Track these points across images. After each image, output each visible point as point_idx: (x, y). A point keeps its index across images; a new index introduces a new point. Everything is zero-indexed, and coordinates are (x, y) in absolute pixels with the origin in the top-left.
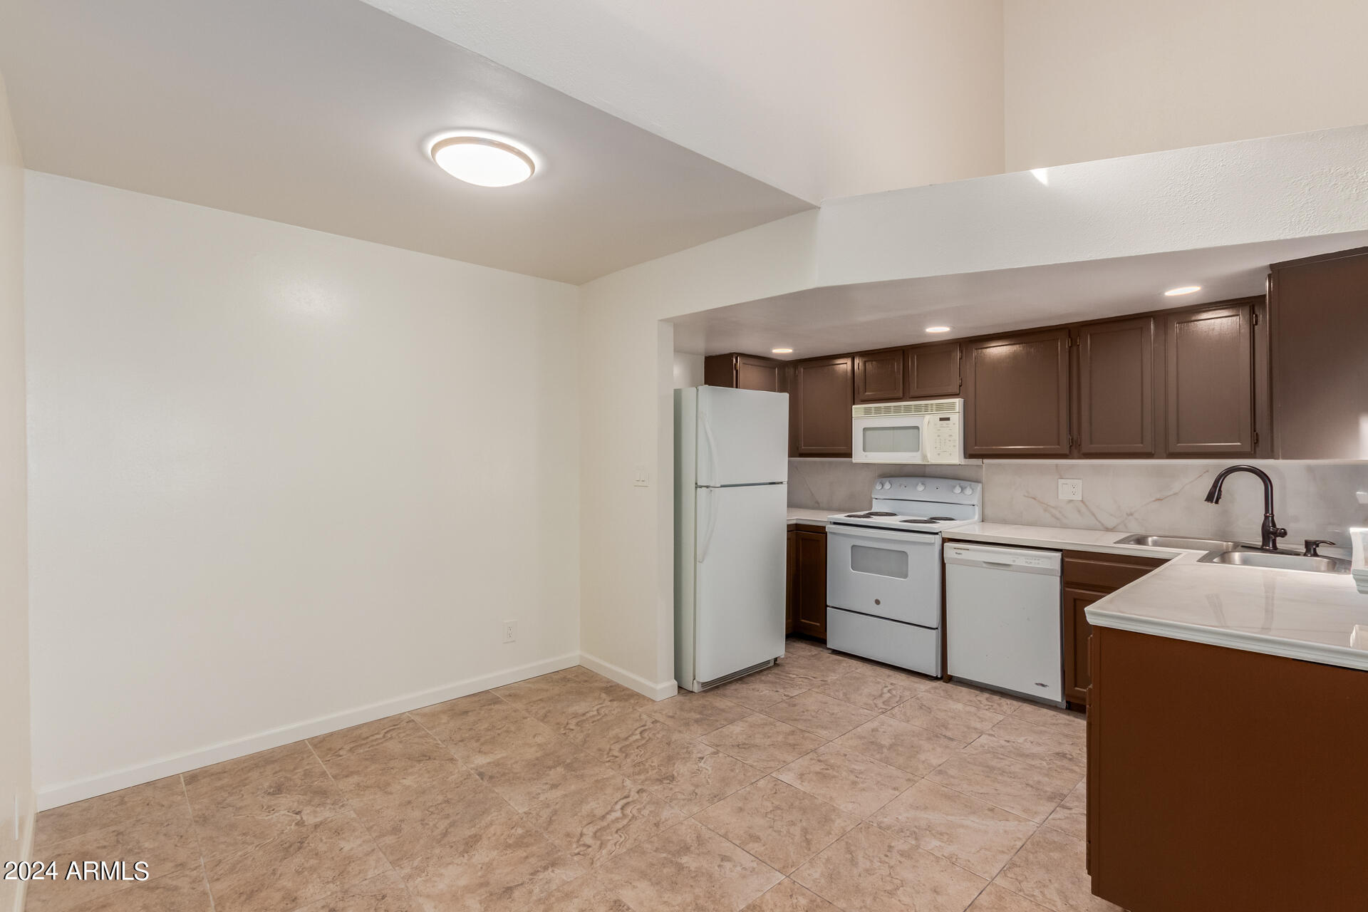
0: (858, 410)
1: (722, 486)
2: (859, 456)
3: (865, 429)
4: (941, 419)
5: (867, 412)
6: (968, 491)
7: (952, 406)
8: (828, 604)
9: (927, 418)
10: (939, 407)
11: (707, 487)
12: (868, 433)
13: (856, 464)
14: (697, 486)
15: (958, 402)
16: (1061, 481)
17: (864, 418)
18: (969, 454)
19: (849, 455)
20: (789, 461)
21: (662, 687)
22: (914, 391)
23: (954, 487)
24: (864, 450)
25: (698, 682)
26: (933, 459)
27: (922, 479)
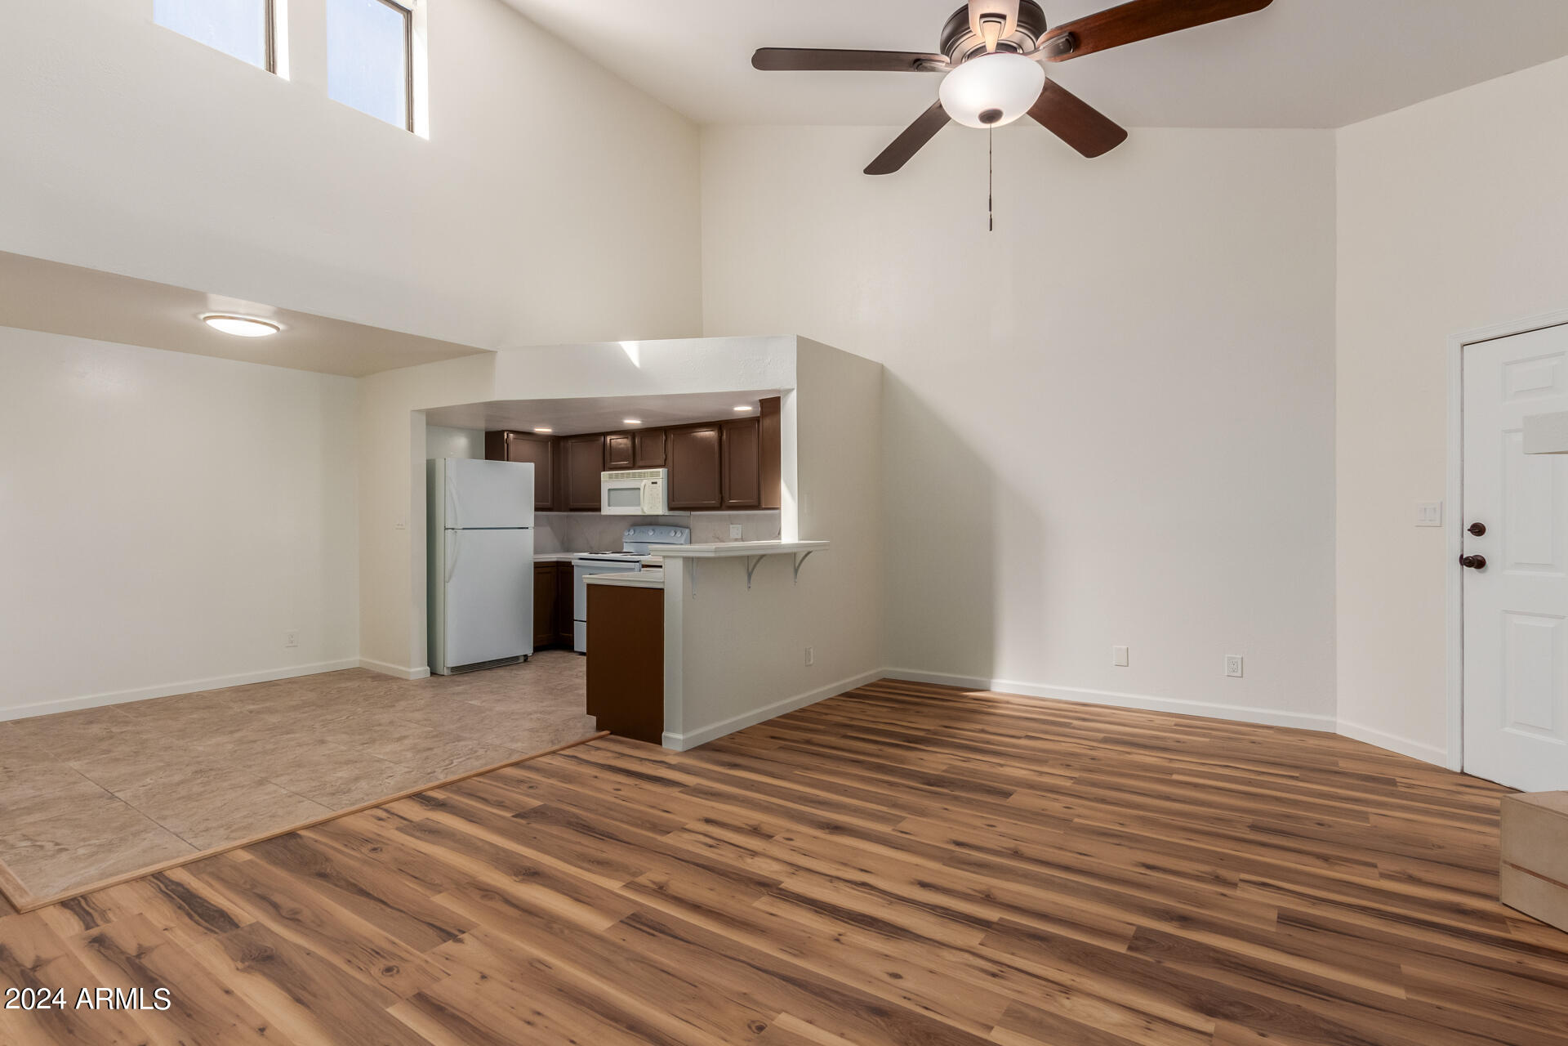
0: (604, 475)
1: (464, 529)
2: (606, 510)
3: (609, 490)
4: (653, 483)
5: (611, 477)
6: (679, 534)
7: (658, 474)
8: (575, 618)
9: (645, 482)
10: (652, 475)
11: (453, 529)
12: (612, 492)
13: (604, 516)
14: (446, 529)
15: (662, 471)
16: (731, 526)
17: (609, 481)
18: (671, 509)
19: (599, 509)
20: (535, 515)
21: (418, 670)
22: (640, 463)
23: (670, 532)
24: (609, 505)
25: (447, 668)
26: (648, 512)
27: (651, 527)
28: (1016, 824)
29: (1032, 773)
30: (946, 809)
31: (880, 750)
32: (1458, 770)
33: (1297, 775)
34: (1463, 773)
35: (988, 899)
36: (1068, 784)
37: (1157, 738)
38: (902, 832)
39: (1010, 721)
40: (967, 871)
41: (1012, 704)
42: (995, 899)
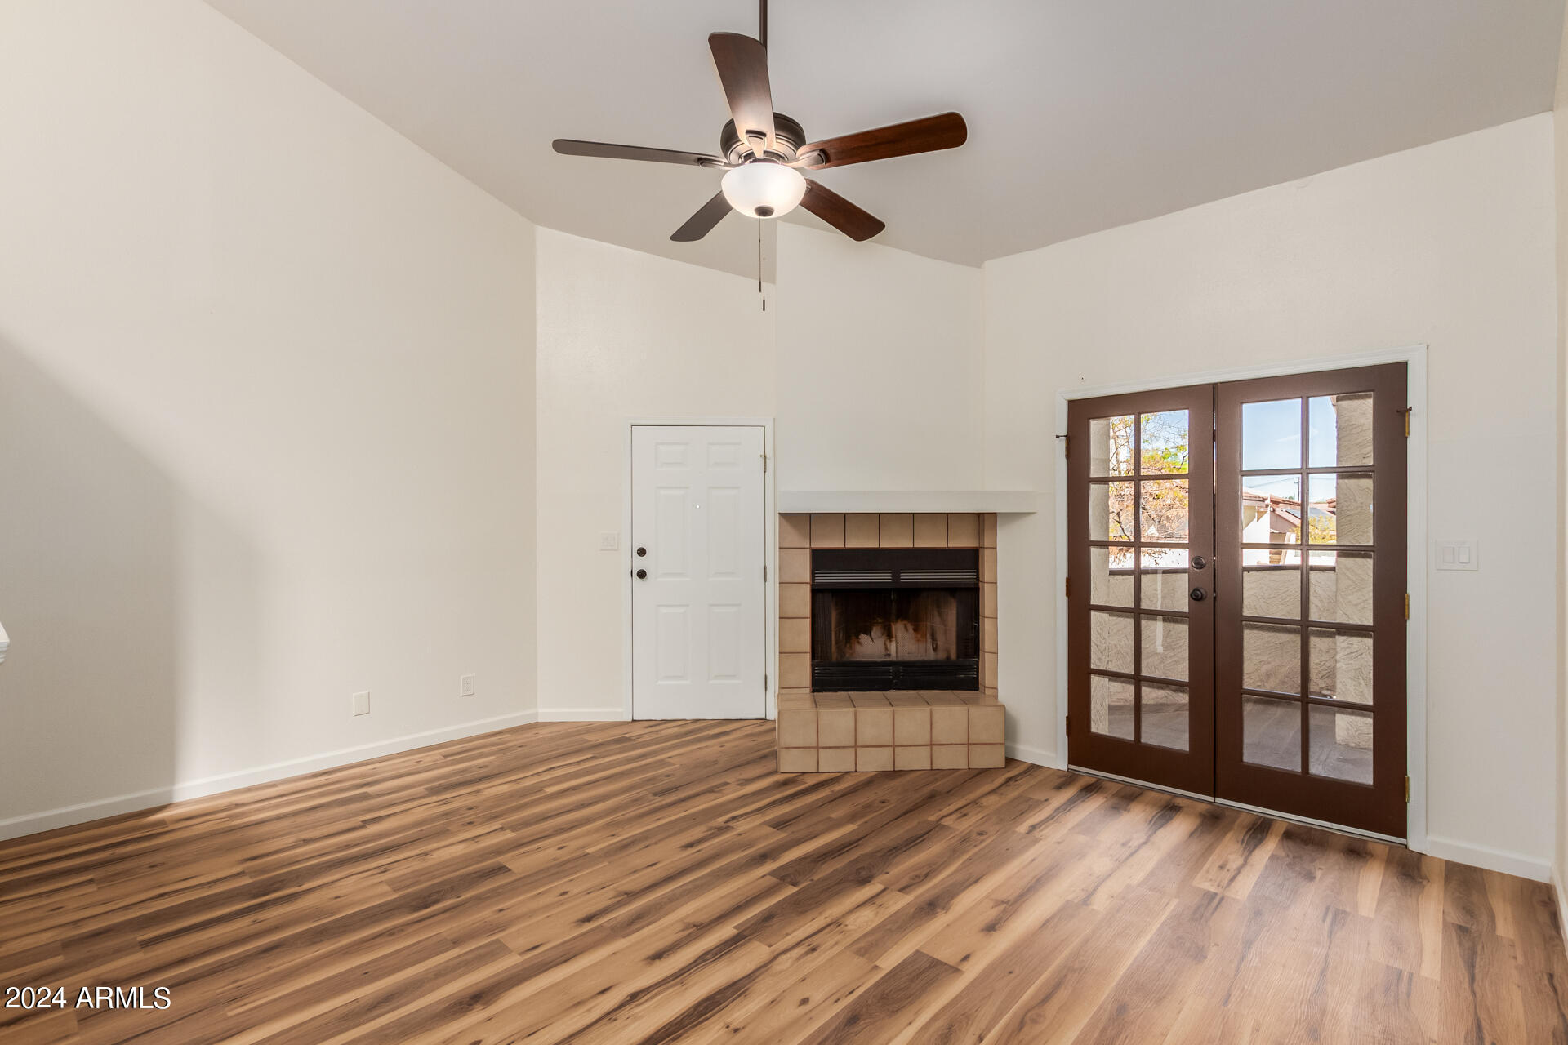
28: (572, 880)
29: (468, 843)
30: (501, 910)
31: (255, 922)
32: (630, 720)
33: (591, 756)
34: (633, 721)
35: (700, 929)
36: (510, 835)
37: (460, 772)
38: (532, 949)
39: (285, 823)
40: (644, 927)
41: (243, 805)
42: (702, 924)
